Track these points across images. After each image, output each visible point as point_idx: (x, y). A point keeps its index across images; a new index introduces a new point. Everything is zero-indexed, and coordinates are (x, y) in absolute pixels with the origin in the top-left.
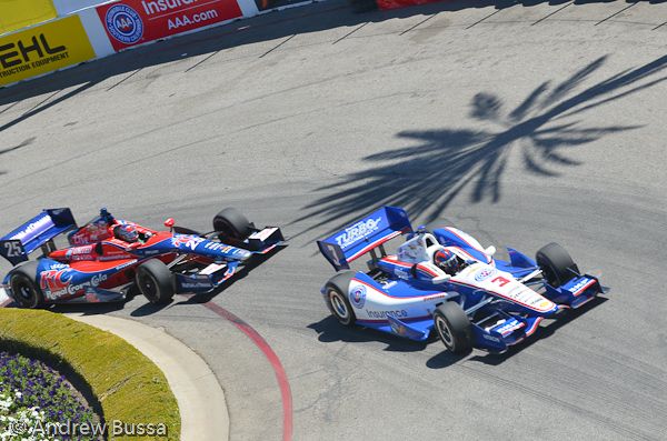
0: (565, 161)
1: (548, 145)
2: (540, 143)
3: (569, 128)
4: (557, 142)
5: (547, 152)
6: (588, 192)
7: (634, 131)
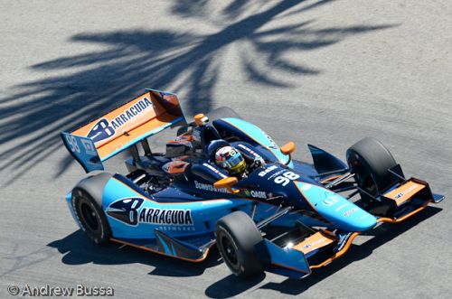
0: (297, 70)
1: (274, 50)
2: (263, 48)
3: (302, 28)
4: (286, 46)
5: (272, 59)
6: (322, 112)
7: (380, 32)
